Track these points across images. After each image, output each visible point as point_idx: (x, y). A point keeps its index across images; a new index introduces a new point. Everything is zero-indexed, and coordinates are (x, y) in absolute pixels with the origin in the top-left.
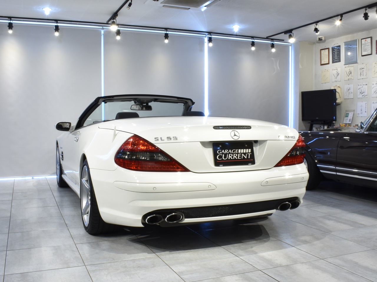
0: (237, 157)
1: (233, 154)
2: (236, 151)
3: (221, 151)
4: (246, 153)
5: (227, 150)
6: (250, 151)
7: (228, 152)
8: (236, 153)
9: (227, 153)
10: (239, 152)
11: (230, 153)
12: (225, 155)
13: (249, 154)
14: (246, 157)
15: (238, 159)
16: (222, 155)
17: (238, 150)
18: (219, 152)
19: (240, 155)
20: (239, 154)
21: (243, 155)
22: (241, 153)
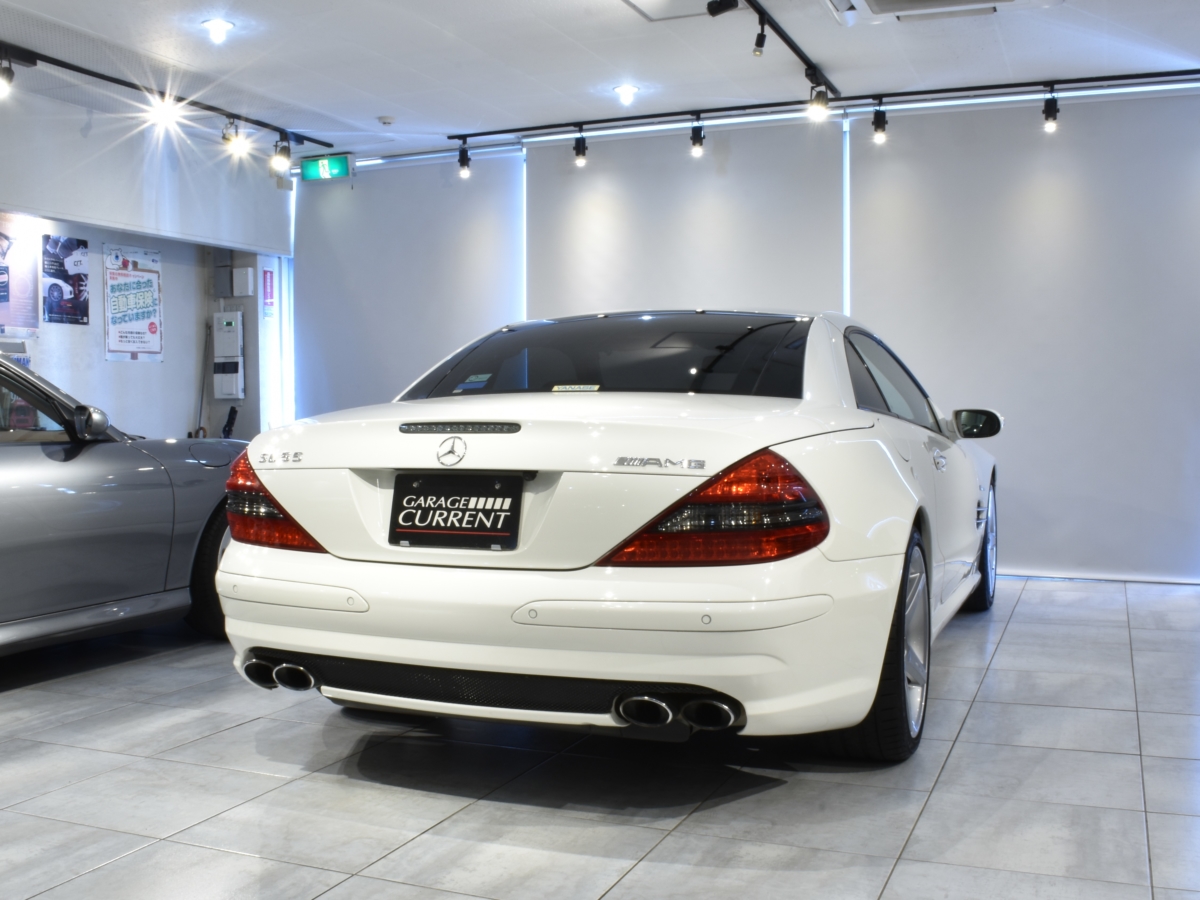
0: (460, 521)
1: (449, 511)
2: (459, 501)
3: (416, 501)
4: (492, 510)
5: (435, 499)
6: (506, 506)
7: (434, 503)
8: (458, 509)
9: (432, 506)
10: (472, 505)
11: (440, 507)
12: (426, 511)
13: (503, 514)
14: (488, 524)
15: (461, 528)
16: (414, 511)
17: (468, 501)
18: (409, 502)
19: (470, 516)
20: (468, 513)
21: (480, 515)
22: (475, 509)
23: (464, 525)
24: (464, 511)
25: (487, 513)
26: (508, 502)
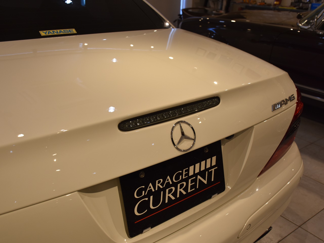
0: (186, 189)
1: (175, 185)
2: (182, 174)
3: (145, 189)
4: (206, 170)
5: (162, 180)
6: (214, 163)
7: (162, 184)
8: (183, 180)
9: (161, 187)
10: (191, 173)
11: (168, 185)
12: (157, 195)
13: (213, 170)
14: (205, 182)
15: (188, 194)
16: (147, 199)
17: (188, 171)
18: (139, 194)
19: (192, 182)
20: (190, 180)
21: (199, 177)
22: (195, 175)
23: (189, 191)
24: (186, 180)
25: (202, 173)
26: (214, 158)
